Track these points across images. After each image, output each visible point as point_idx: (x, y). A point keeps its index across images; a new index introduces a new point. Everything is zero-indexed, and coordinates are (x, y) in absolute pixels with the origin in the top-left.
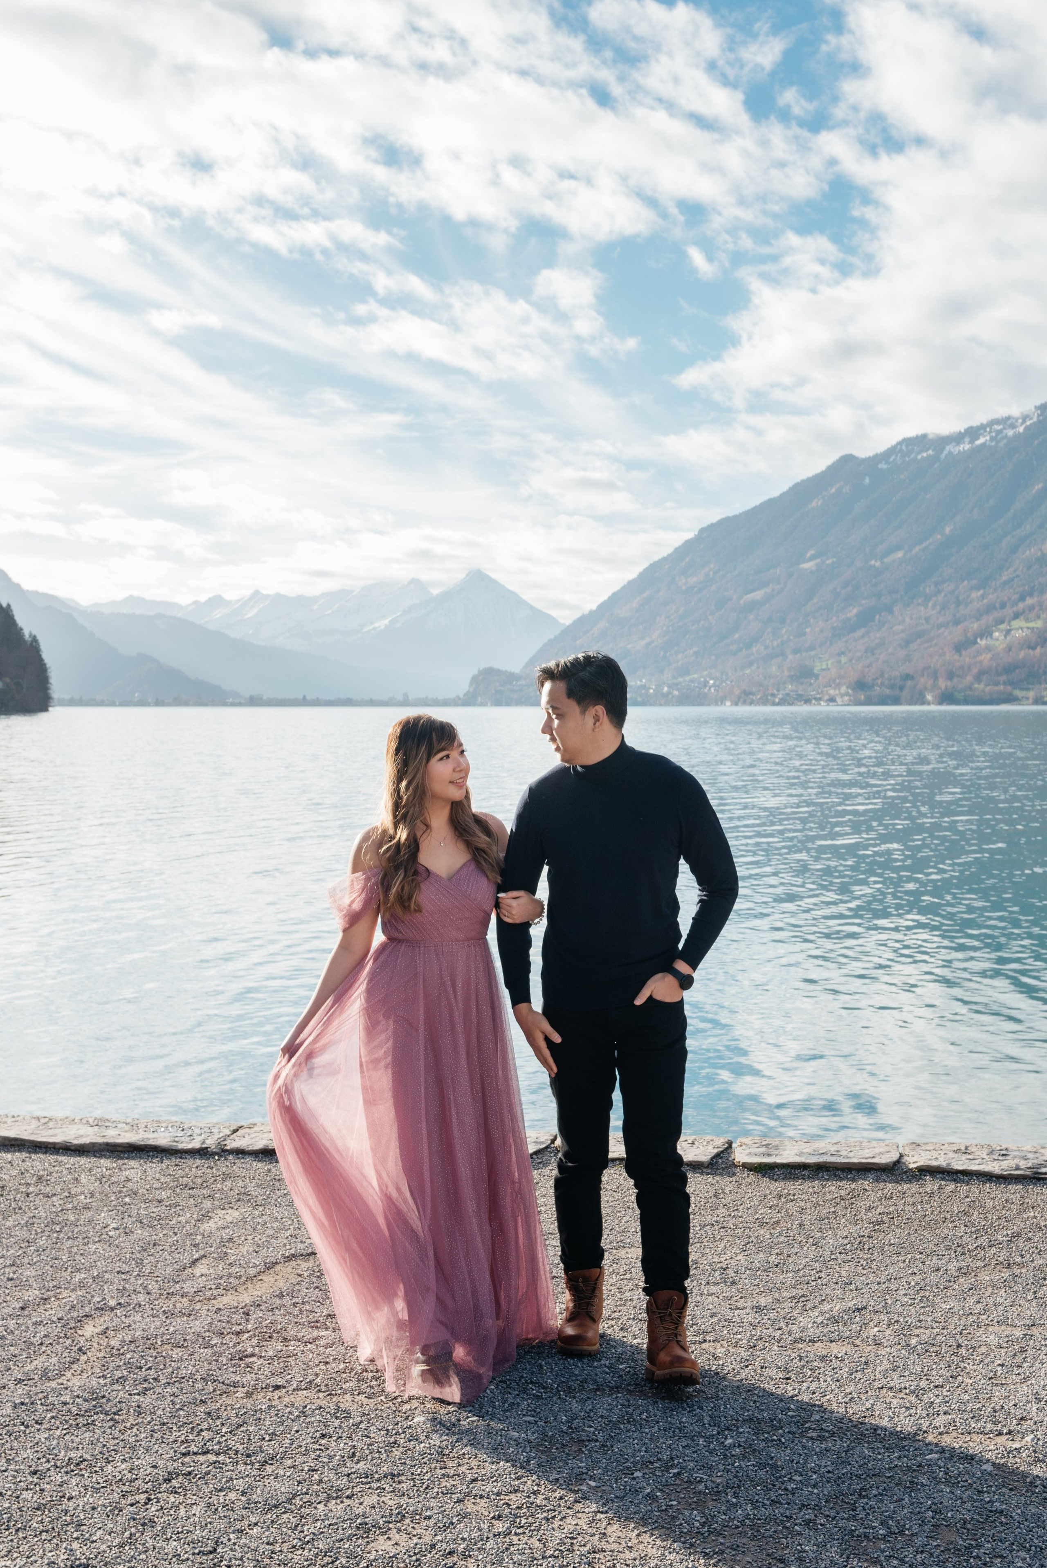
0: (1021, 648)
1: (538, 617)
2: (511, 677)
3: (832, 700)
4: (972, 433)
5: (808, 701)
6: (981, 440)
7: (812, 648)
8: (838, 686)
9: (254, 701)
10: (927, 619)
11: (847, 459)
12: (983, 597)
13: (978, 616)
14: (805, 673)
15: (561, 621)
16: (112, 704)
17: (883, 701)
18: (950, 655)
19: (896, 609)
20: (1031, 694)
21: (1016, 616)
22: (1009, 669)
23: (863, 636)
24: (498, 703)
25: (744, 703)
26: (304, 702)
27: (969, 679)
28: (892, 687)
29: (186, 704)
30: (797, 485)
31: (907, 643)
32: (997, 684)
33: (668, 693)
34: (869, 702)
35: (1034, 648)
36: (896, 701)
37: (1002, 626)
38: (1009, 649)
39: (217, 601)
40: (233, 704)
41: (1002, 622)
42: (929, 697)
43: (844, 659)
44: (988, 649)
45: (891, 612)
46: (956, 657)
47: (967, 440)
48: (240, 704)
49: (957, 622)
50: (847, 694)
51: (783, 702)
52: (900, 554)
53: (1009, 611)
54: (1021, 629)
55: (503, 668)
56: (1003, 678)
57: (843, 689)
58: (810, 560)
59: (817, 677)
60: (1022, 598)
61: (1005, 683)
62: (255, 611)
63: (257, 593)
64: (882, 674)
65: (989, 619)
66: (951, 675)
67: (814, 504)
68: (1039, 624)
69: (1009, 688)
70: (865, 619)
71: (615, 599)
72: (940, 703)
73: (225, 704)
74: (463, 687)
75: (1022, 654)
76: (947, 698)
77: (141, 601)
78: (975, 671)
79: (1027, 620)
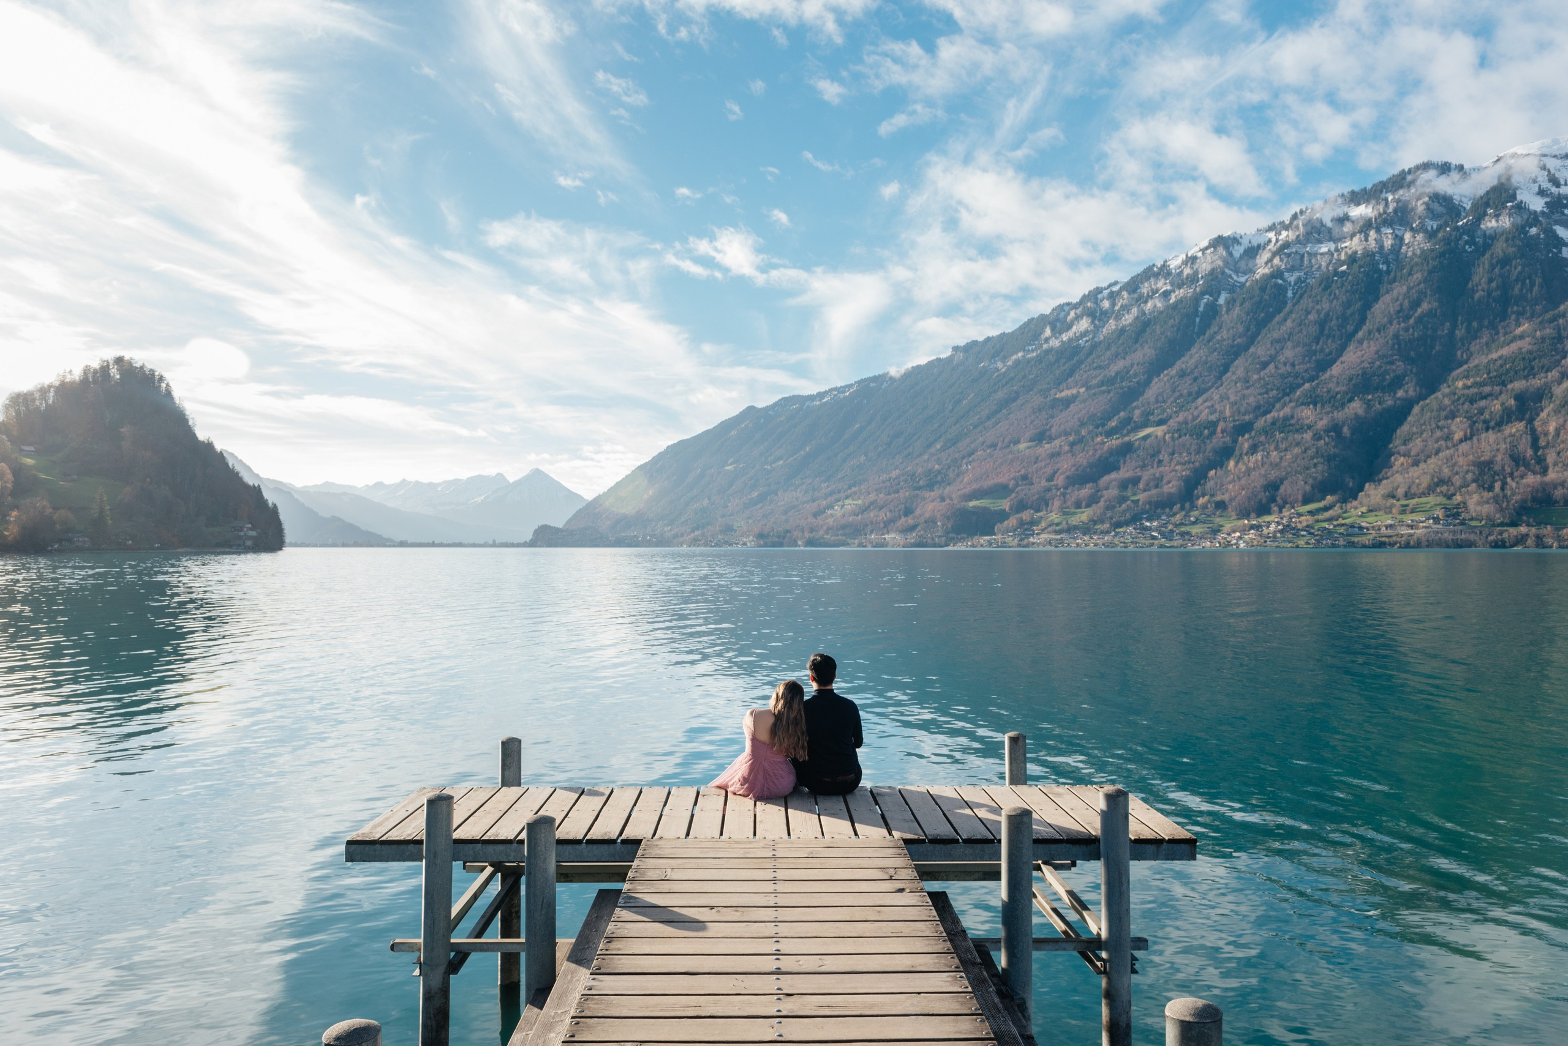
0: (850, 516)
1: (573, 496)
2: (556, 530)
3: (745, 544)
4: (821, 395)
5: (731, 545)
6: (826, 400)
7: (732, 514)
8: (748, 536)
9: (403, 544)
10: (797, 499)
11: (751, 408)
12: (828, 486)
13: (826, 497)
14: (728, 529)
15: (586, 498)
16: (315, 546)
17: (774, 545)
18: (811, 519)
19: (779, 493)
20: (856, 541)
21: (847, 497)
22: (844, 527)
23: (761, 508)
24: (550, 545)
25: (694, 545)
26: (433, 545)
27: (822, 532)
28: (779, 537)
29: (361, 546)
30: (722, 422)
31: (786, 512)
32: (837, 535)
33: (650, 540)
34: (766, 545)
35: (857, 516)
36: (781, 545)
37: (839, 503)
38: (844, 516)
39: (379, 485)
40: (390, 546)
41: (839, 501)
42: (800, 543)
43: (750, 522)
44: (832, 516)
45: (777, 495)
46: (814, 520)
47: (818, 399)
48: (394, 546)
49: (814, 501)
50: (753, 541)
51: (716, 545)
52: (781, 462)
53: (842, 495)
54: (850, 504)
55: (553, 525)
56: (841, 532)
57: (751, 538)
58: (731, 464)
59: (735, 531)
60: (850, 488)
61: (842, 535)
62: (402, 492)
63: (404, 480)
64: (773, 530)
65: (833, 498)
66: (812, 530)
67: (732, 433)
68: (860, 502)
69: (844, 538)
70: (762, 498)
71: (618, 485)
72: (806, 546)
73: (385, 546)
74: (528, 536)
75: (851, 518)
76: (810, 543)
77: (332, 485)
78: (825, 528)
79: (853, 500)
